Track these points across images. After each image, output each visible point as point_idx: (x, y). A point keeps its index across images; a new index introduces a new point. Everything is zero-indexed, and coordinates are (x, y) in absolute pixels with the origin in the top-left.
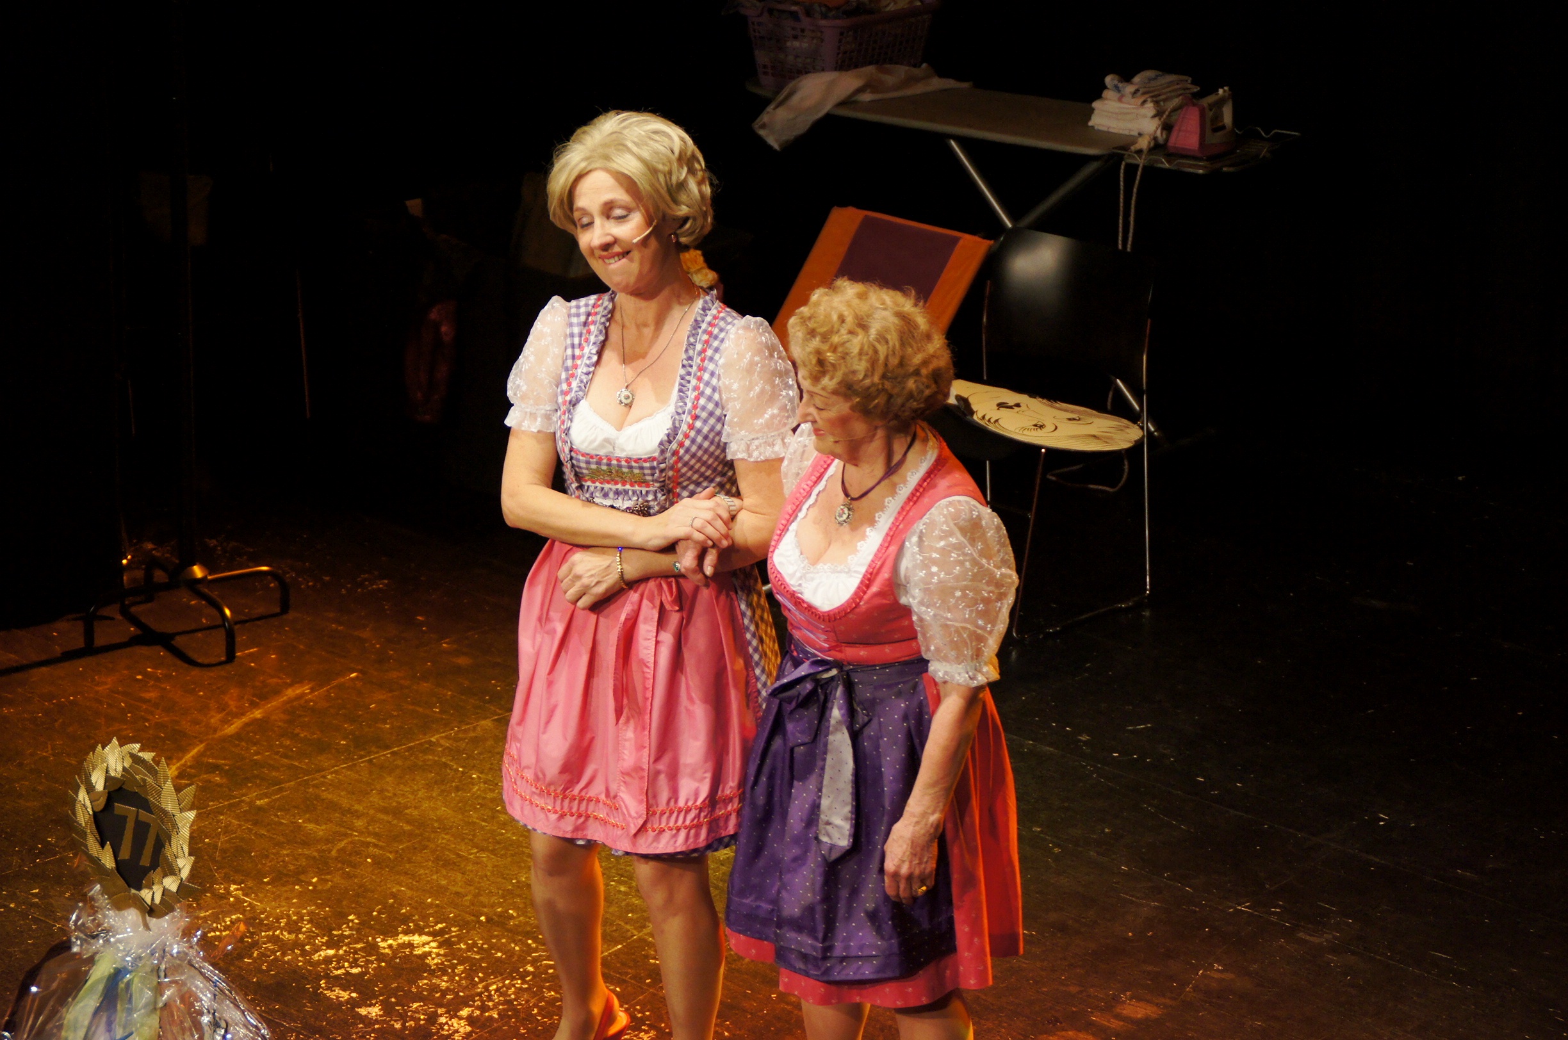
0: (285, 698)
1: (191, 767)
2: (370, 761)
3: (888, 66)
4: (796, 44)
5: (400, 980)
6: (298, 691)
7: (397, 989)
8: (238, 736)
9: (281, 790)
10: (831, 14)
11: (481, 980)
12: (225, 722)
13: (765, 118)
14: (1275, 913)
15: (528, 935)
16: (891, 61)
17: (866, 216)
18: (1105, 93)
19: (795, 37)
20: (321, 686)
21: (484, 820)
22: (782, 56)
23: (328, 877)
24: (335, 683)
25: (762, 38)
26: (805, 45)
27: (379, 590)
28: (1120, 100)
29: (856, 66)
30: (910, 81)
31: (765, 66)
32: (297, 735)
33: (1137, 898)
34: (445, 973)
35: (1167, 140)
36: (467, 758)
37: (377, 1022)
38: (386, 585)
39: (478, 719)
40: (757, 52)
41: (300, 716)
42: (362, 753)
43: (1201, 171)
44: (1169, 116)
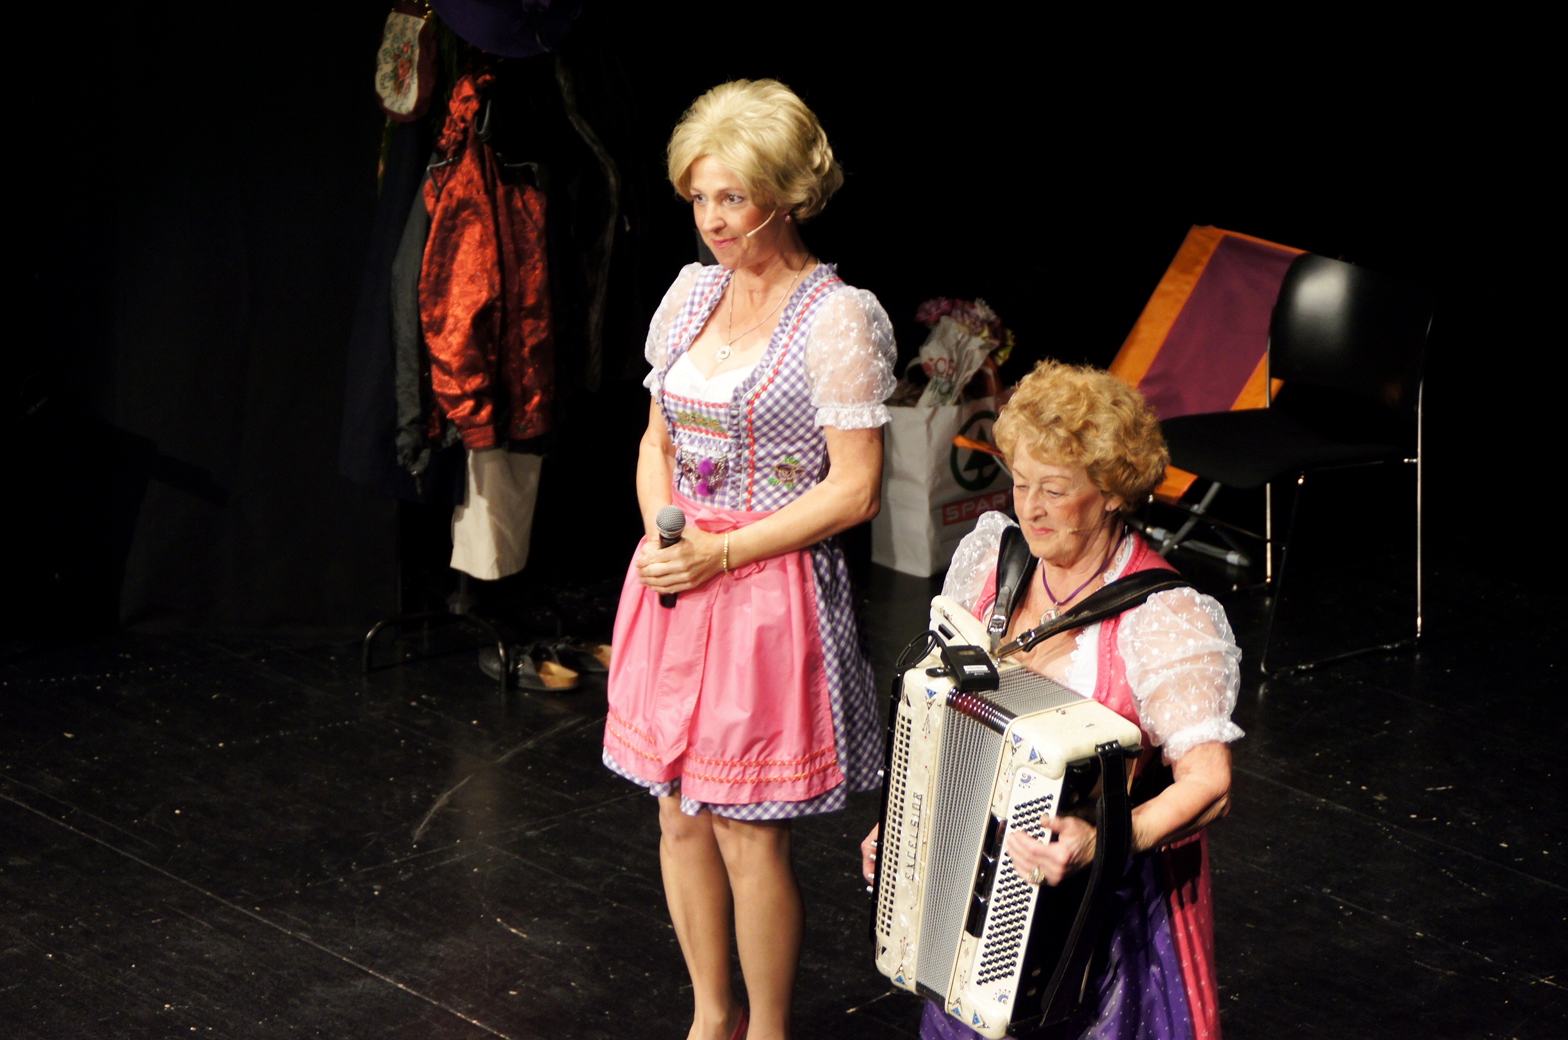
0: (557, 729)
6: (571, 723)
8: (509, 766)
9: (550, 822)
12: (497, 751)
20: (594, 718)
23: (596, 912)
32: (568, 767)
33: (1432, 966)
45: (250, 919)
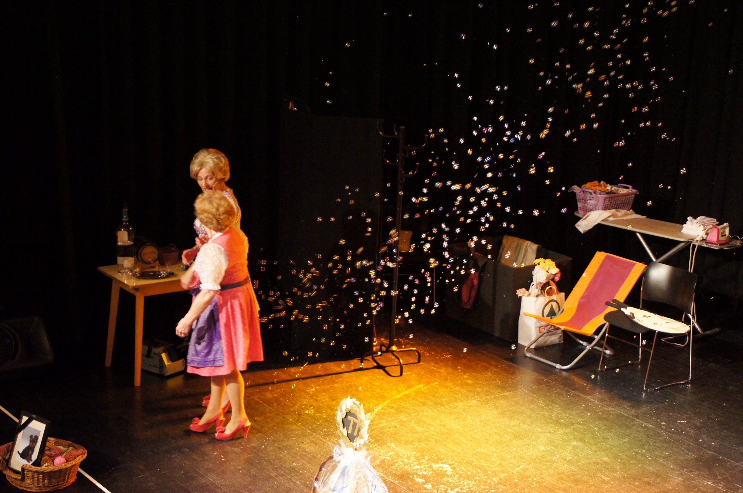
0: (415, 388)
1: (385, 407)
2: (438, 410)
3: (619, 210)
4: (591, 201)
5: (438, 478)
6: (420, 387)
7: (437, 480)
8: (400, 399)
9: (410, 416)
10: (602, 193)
11: (462, 480)
12: (397, 394)
13: (579, 223)
14: (720, 486)
15: (478, 468)
16: (620, 208)
17: (607, 255)
18: (687, 222)
19: (590, 200)
20: (427, 385)
21: (470, 431)
22: (586, 205)
23: (421, 444)
24: (431, 385)
25: (580, 199)
26: (593, 202)
27: (448, 358)
28: (692, 224)
29: (609, 209)
30: (626, 215)
31: (581, 208)
32: (417, 400)
33: (674, 476)
34: (451, 476)
35: (706, 238)
36: (467, 412)
37: (429, 490)
38: (450, 356)
39: (472, 400)
40: (578, 203)
41: (419, 394)
42: (436, 407)
43: (716, 248)
44: (708, 230)
45: (320, 440)
